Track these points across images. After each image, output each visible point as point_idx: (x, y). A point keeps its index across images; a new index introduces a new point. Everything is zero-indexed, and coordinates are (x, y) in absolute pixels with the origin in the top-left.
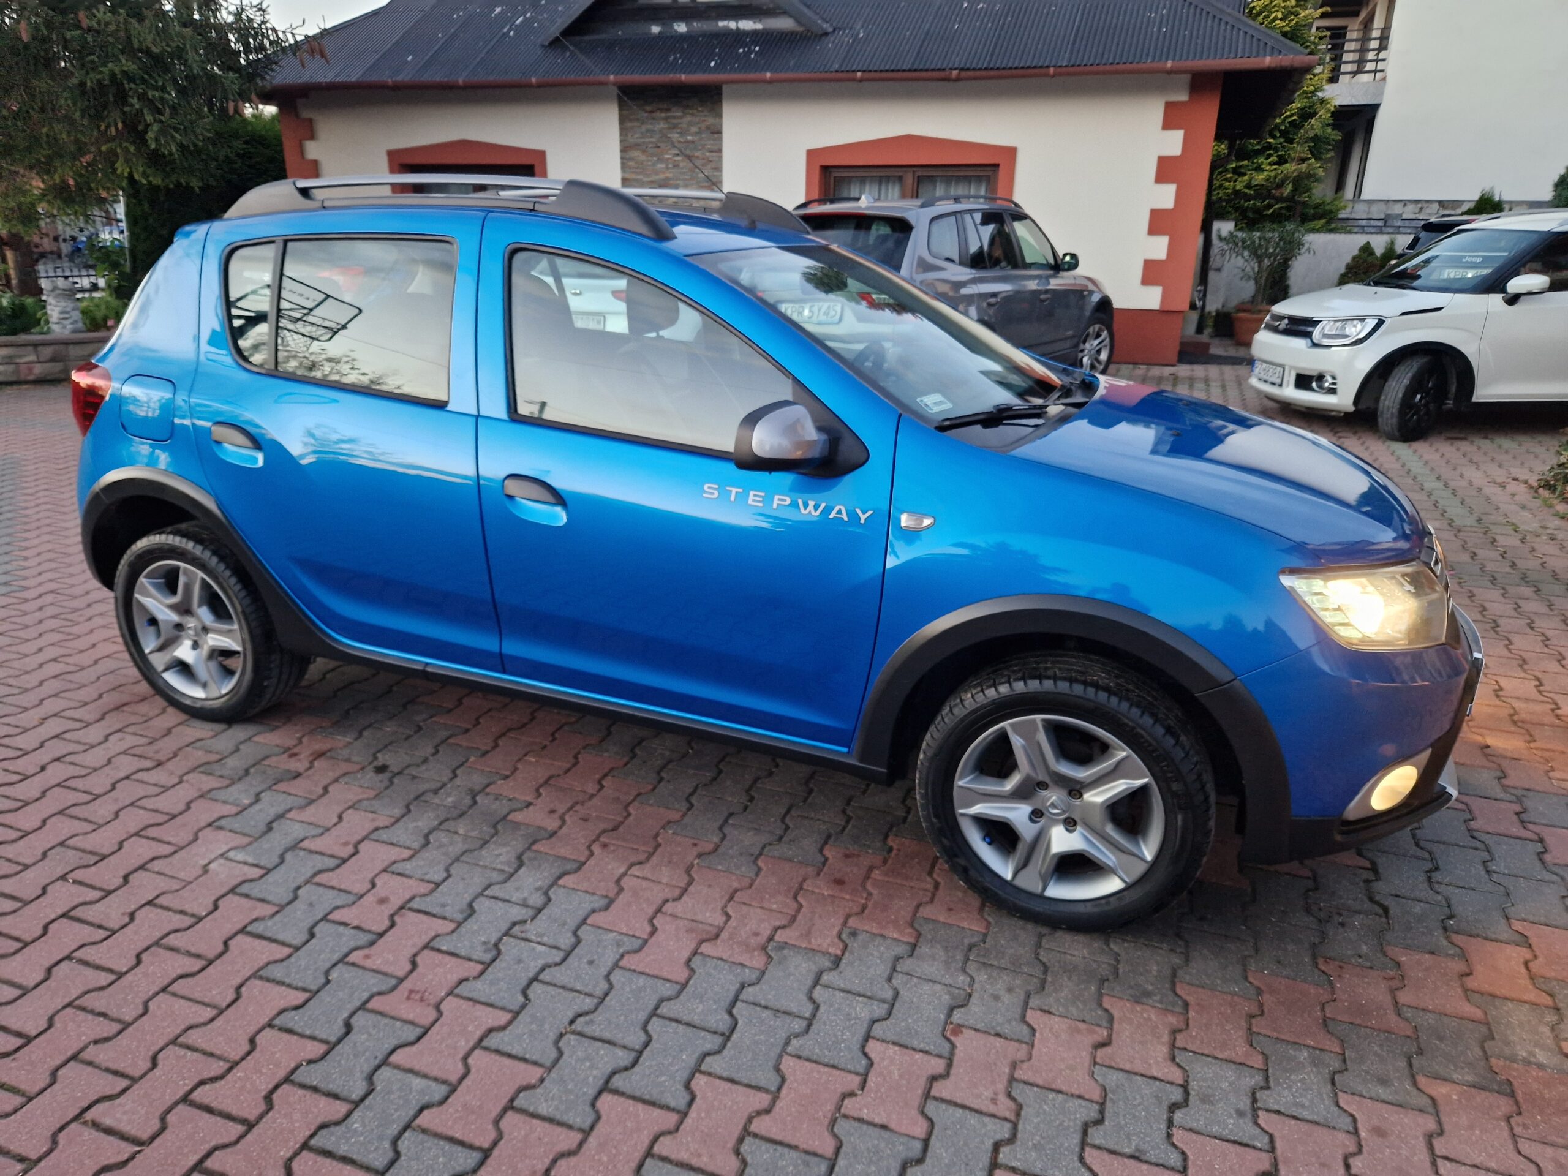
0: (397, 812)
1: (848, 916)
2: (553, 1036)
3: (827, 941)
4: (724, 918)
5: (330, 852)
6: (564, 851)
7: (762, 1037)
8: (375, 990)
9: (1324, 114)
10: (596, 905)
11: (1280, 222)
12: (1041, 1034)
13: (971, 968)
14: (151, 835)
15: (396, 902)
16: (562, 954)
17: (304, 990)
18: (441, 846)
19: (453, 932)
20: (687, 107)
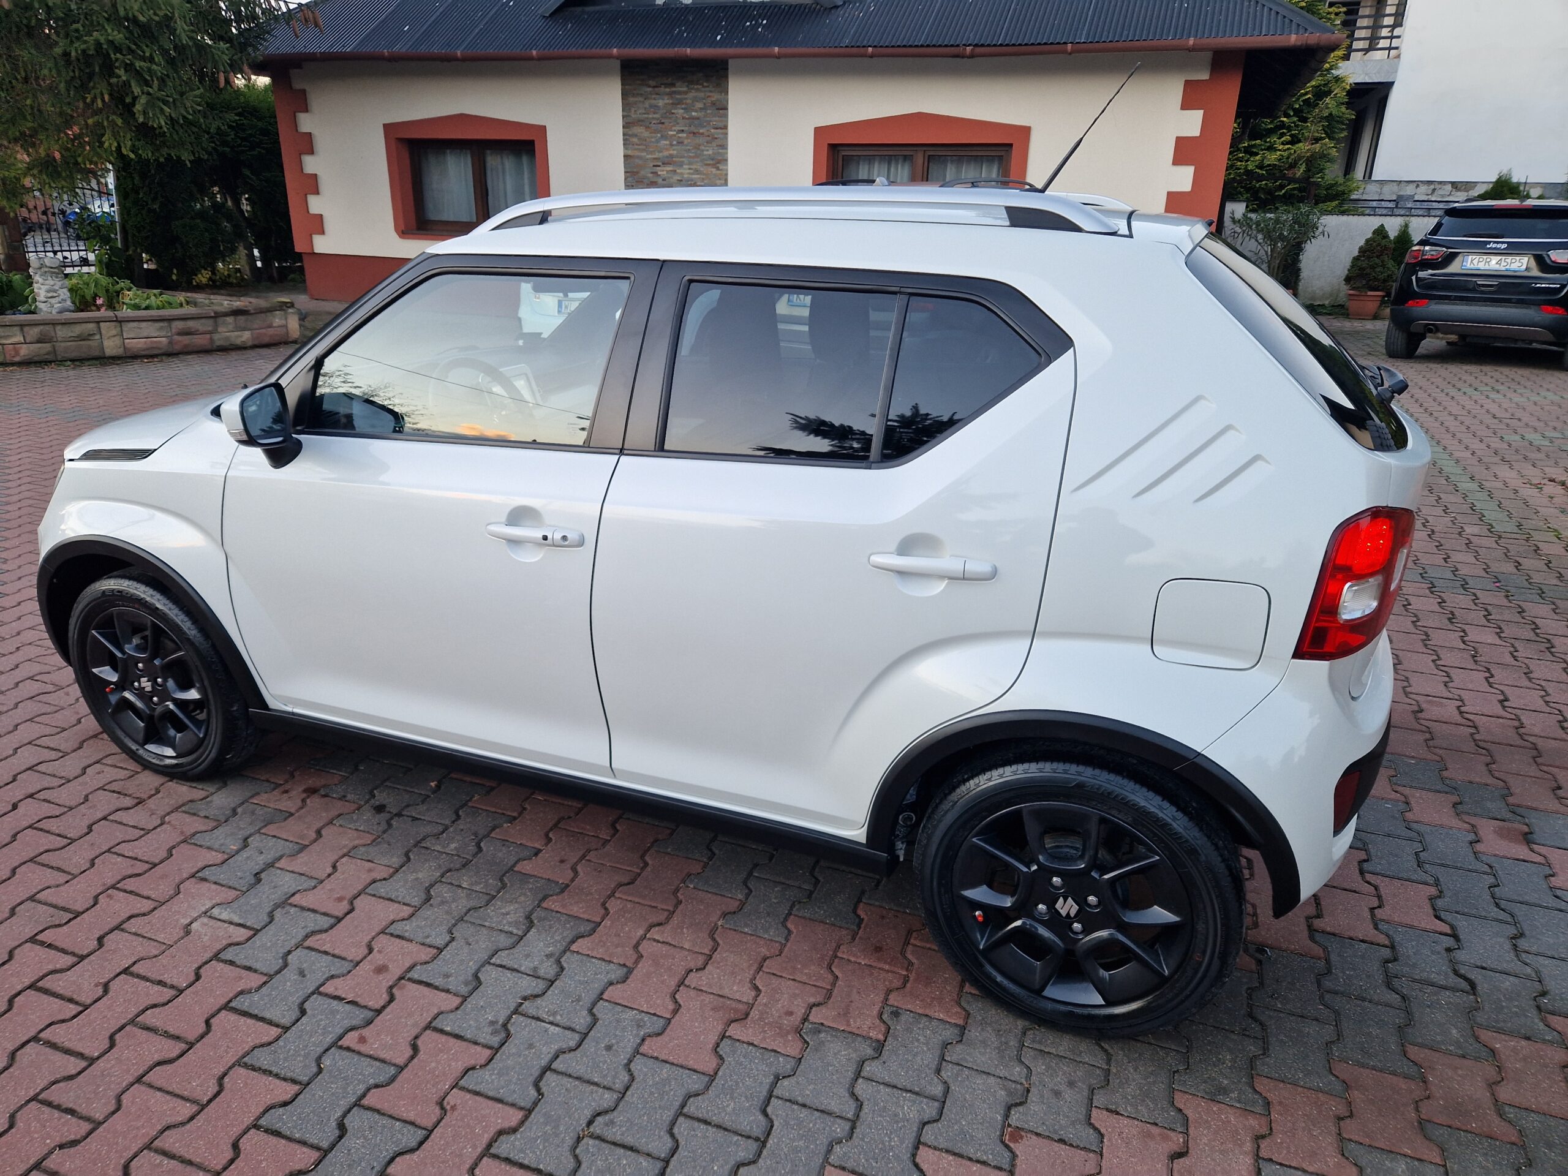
0: (396, 861)
1: (889, 992)
2: (569, 1142)
3: (866, 1022)
4: (753, 993)
5: (323, 910)
6: (576, 910)
7: (801, 1143)
8: (372, 1081)
9: (1339, 92)
10: (613, 977)
11: (1292, 204)
12: (1110, 1140)
13: (1028, 1057)
14: (129, 888)
15: (396, 972)
16: (577, 1037)
17: (294, 1081)
18: (443, 903)
19: (457, 1009)
20: (691, 82)
